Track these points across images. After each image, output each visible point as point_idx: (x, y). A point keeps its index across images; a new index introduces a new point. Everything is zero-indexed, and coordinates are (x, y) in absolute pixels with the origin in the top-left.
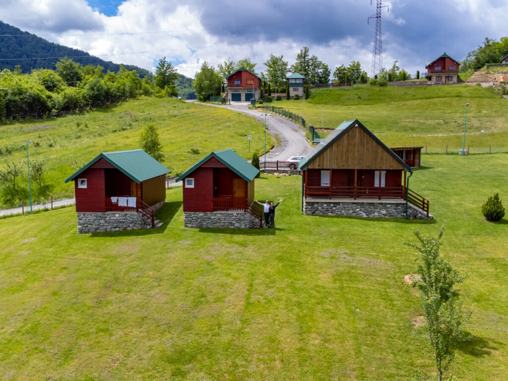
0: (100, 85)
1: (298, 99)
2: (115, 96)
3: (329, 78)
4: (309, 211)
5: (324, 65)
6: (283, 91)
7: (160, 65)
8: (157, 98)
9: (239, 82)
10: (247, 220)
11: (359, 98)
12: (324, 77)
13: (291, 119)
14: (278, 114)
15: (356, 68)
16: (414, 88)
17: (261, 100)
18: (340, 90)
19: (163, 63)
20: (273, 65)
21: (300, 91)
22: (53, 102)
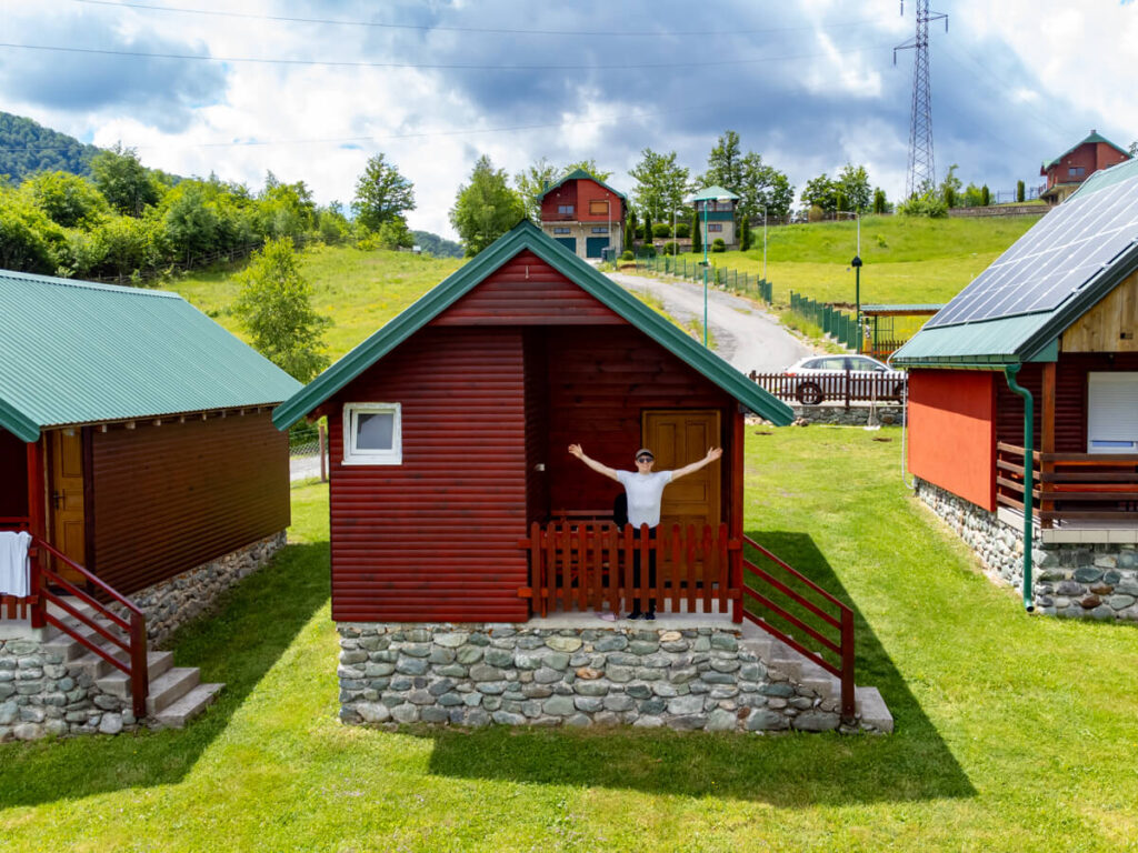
0: (203, 211)
1: (722, 250)
2: (245, 241)
3: (791, 206)
4: (1067, 593)
5: (776, 174)
6: (682, 234)
7: (369, 173)
8: (359, 252)
9: (570, 210)
10: (749, 677)
11: (882, 245)
12: (779, 206)
13: (723, 287)
14: (682, 277)
15: (856, 184)
16: (1020, 221)
17: (630, 252)
18: (828, 228)
19: (376, 168)
20: (651, 178)
21: (727, 231)
22: (66, 251)
